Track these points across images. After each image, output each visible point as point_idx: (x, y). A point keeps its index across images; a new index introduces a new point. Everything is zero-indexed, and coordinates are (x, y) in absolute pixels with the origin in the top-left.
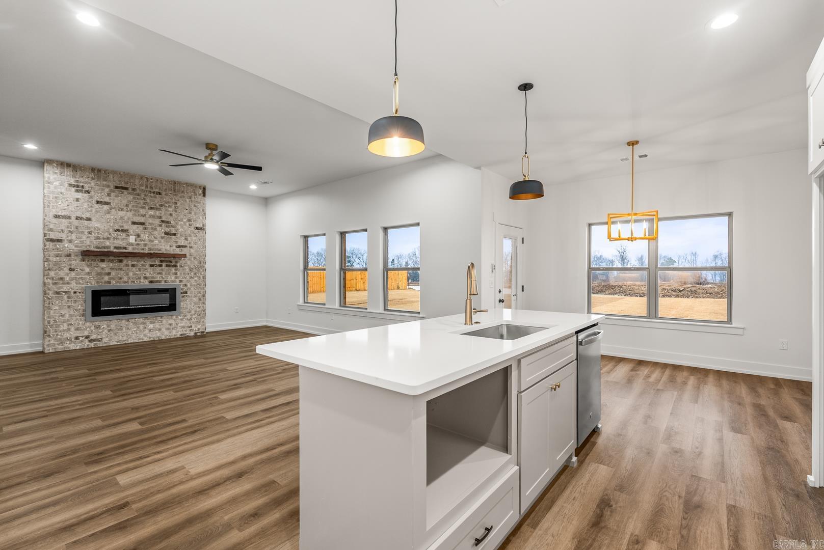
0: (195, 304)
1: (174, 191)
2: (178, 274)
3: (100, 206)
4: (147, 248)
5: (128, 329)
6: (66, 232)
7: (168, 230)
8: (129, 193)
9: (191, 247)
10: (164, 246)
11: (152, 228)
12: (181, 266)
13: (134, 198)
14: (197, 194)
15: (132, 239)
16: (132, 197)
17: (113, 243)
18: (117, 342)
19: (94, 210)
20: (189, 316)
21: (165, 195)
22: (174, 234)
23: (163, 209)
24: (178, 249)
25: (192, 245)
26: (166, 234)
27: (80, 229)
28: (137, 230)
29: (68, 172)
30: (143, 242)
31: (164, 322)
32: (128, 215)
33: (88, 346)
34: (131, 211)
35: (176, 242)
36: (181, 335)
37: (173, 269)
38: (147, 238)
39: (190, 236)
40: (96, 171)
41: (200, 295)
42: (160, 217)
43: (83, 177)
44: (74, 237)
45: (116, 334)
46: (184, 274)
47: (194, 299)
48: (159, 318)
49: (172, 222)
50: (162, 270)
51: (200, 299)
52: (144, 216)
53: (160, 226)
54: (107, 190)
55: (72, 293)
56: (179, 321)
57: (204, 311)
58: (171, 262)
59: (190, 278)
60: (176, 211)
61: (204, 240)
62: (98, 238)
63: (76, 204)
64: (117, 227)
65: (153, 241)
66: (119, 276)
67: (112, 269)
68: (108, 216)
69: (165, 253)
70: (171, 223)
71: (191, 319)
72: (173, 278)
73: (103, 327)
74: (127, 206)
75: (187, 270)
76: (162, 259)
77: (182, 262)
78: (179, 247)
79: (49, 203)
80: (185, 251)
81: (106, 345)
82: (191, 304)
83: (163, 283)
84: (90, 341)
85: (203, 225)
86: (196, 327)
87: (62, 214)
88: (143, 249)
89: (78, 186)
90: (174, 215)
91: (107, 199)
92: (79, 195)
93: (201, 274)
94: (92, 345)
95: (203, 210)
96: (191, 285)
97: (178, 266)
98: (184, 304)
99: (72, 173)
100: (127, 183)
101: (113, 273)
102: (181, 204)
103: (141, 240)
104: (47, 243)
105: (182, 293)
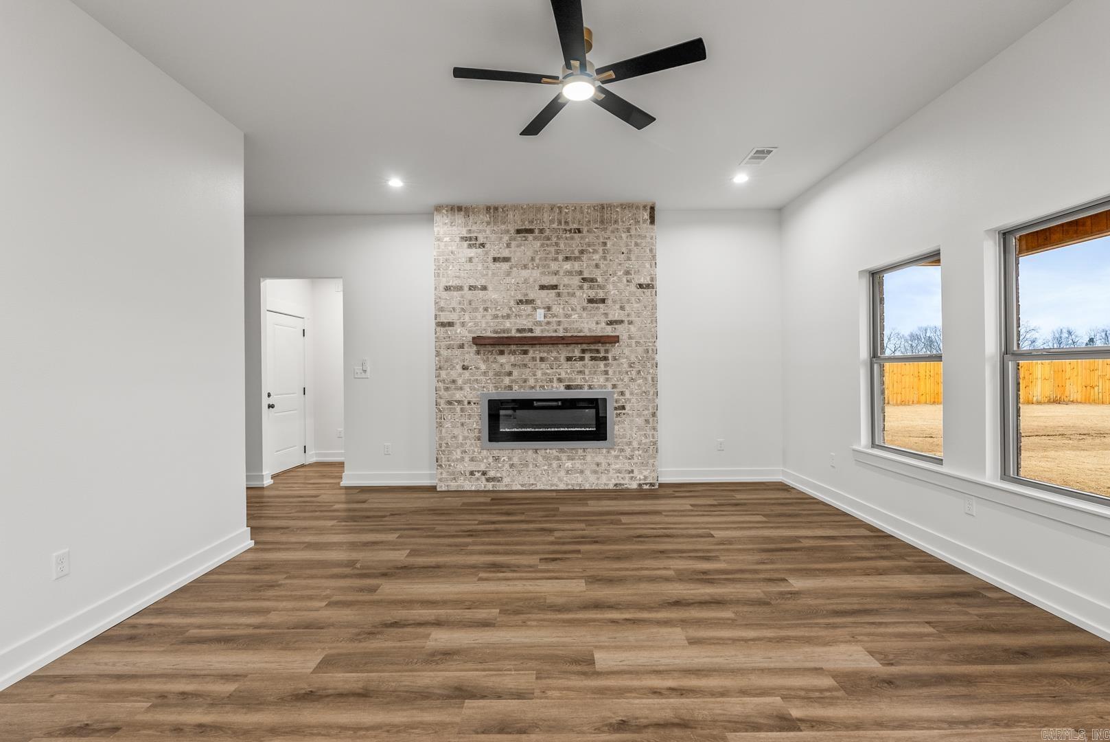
0: (639, 429)
1: (602, 222)
2: (610, 372)
3: (497, 265)
4: (561, 328)
5: (536, 466)
6: (458, 311)
7: (592, 294)
8: (535, 238)
9: (630, 323)
10: (587, 323)
11: (568, 293)
12: (615, 359)
13: (542, 245)
14: (639, 222)
15: (540, 315)
16: (538, 244)
17: (515, 323)
18: (522, 485)
19: (490, 273)
20: (628, 451)
21: (588, 231)
22: (603, 301)
23: (585, 257)
24: (609, 328)
25: (633, 318)
26: (591, 301)
27: (474, 305)
28: (547, 299)
29: (459, 218)
30: (555, 319)
31: (589, 458)
32: (535, 275)
33: (485, 487)
34: (538, 268)
35: (606, 315)
36: (616, 485)
37: (602, 364)
38: (561, 311)
39: (629, 301)
40: (492, 211)
41: (646, 412)
42: (581, 273)
43: (476, 223)
44: (467, 319)
45: (519, 472)
46: (620, 372)
47: (637, 419)
48: (580, 451)
49: (599, 280)
50: (584, 366)
51: (647, 421)
52: (556, 273)
53: (581, 287)
54: (506, 238)
55: (466, 403)
56: (611, 460)
57: (655, 443)
58: (598, 351)
59: (630, 381)
60: (605, 258)
61: (654, 307)
62: (496, 317)
63: (468, 266)
64: (520, 297)
65: (569, 316)
66: (524, 376)
67: (514, 365)
68: (508, 280)
69: (588, 335)
70: (597, 281)
71: (632, 457)
72: (602, 379)
73: (503, 459)
74: (533, 259)
75: (625, 366)
76: (585, 346)
77: (615, 351)
78: (611, 323)
79: (439, 269)
80: (620, 330)
81: (507, 489)
82: (631, 429)
83: (586, 389)
84: (488, 480)
85: (652, 279)
86: (642, 473)
87: (454, 284)
88: (556, 331)
89: (470, 239)
90: (602, 266)
91: (506, 253)
92: (473, 252)
93: (649, 373)
94: (490, 486)
95: (651, 250)
96: (632, 394)
97: (610, 358)
98: (617, 427)
99: (463, 220)
100: (533, 222)
101: (515, 373)
102: (613, 245)
103: (554, 316)
104: (438, 329)
105: (616, 409)
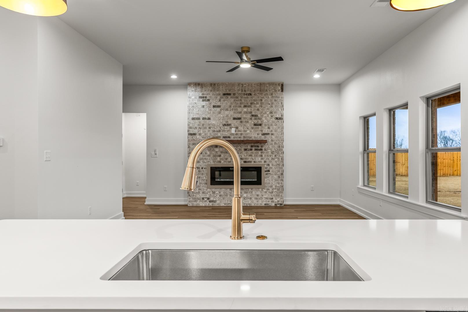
0: (276, 180)
1: (260, 91)
2: (263, 156)
3: (215, 109)
4: (242, 136)
5: (231, 196)
6: (198, 129)
7: (256, 121)
8: (231, 97)
9: (272, 134)
10: (254, 134)
11: (246, 121)
12: (265, 150)
13: (234, 100)
14: (276, 91)
15: (233, 131)
16: (233, 100)
17: (222, 134)
18: (225, 204)
19: (212, 112)
20: (271, 190)
21: (254, 95)
22: (260, 125)
23: (253, 106)
24: (263, 137)
25: (273, 132)
26: (255, 125)
27: (204, 126)
28: (236, 124)
29: (199, 89)
30: (240, 132)
31: (254, 193)
32: (231, 113)
33: (209, 205)
34: (232, 110)
35: (262, 131)
36: (265, 204)
37: (260, 152)
38: (242, 129)
39: (272, 125)
40: (213, 85)
41: (279, 173)
42: (251, 112)
43: (206, 91)
44: (201, 132)
45: (224, 199)
46: (267, 155)
47: (275, 176)
48: (250, 190)
49: (259, 116)
50: (252, 153)
51: (279, 177)
52: (240, 113)
53: (251, 119)
54: (219, 97)
55: (201, 168)
56: (264, 194)
57: (282, 186)
58: (258, 146)
59: (272, 159)
60: (261, 106)
61: (283, 128)
62: (214, 131)
63: (202, 109)
64: (224, 123)
65: (246, 131)
66: (226, 157)
67: (222, 152)
68: (219, 115)
69: (254, 139)
70: (258, 116)
71: (272, 192)
72: (260, 159)
73: (216, 192)
74: (230, 106)
75: (270, 153)
76: (252, 144)
77: (265, 146)
78: (264, 134)
79: (190, 110)
80: (268, 138)
81: (218, 205)
82: (272, 180)
83: (253, 163)
84: (210, 202)
85: (282, 116)
86: (276, 199)
87: (196, 117)
88: (240, 138)
89: (203, 97)
90: (260, 110)
91: (219, 104)
92: (204, 103)
93: (280, 156)
94: (211, 204)
95: (282, 103)
96: (273, 165)
97: (263, 149)
98: (266, 179)
99: (200, 89)
100: (230, 90)
101: (222, 156)
102: (265, 101)
103: (239, 131)
104: (189, 136)
105: (266, 171)
